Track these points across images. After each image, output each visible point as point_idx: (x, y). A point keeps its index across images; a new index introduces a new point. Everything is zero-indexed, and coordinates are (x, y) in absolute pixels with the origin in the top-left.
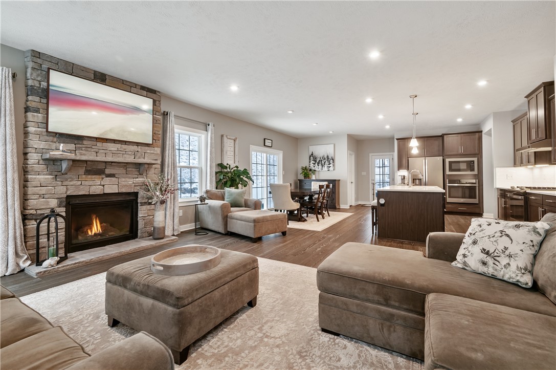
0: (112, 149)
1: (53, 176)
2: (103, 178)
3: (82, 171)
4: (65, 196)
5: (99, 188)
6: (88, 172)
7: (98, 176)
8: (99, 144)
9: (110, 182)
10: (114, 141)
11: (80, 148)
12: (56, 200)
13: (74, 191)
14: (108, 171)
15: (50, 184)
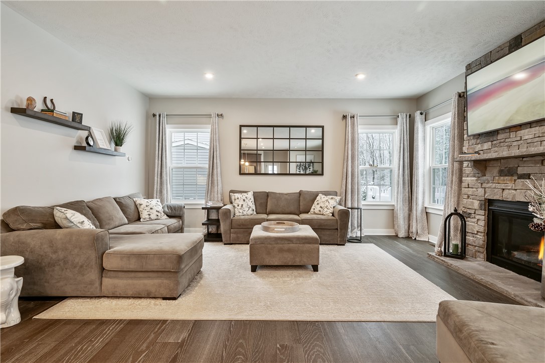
0: (527, 137)
1: (476, 178)
2: (515, 180)
3: (495, 171)
4: (483, 198)
5: (512, 193)
6: (502, 173)
7: (510, 178)
8: (513, 135)
9: (523, 186)
10: (530, 124)
11: (495, 146)
12: (479, 202)
13: (490, 195)
14: (521, 171)
15: (474, 185)
